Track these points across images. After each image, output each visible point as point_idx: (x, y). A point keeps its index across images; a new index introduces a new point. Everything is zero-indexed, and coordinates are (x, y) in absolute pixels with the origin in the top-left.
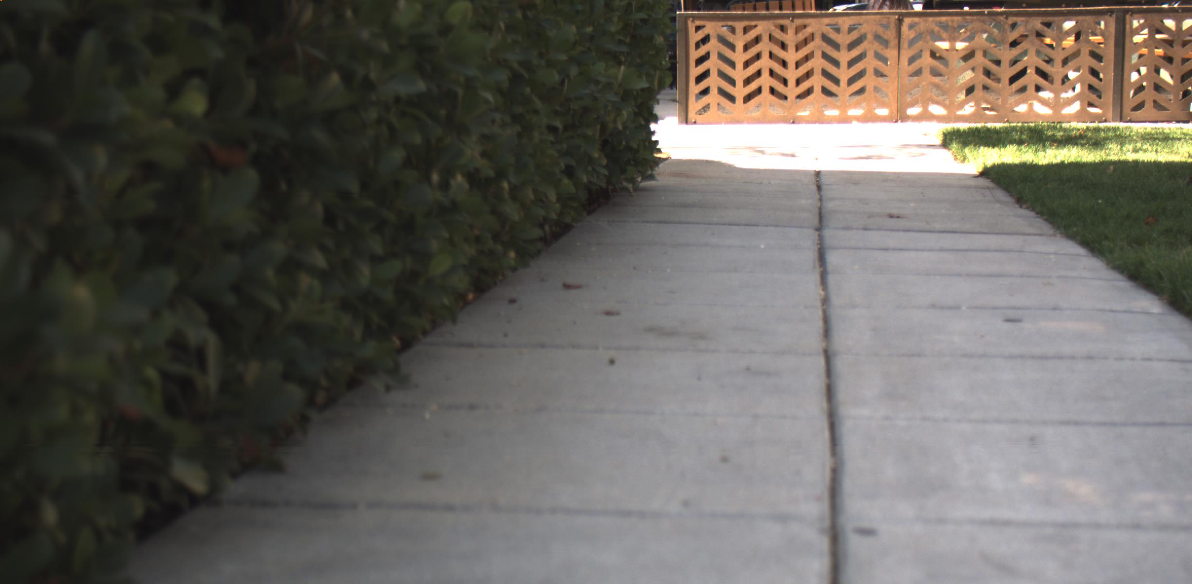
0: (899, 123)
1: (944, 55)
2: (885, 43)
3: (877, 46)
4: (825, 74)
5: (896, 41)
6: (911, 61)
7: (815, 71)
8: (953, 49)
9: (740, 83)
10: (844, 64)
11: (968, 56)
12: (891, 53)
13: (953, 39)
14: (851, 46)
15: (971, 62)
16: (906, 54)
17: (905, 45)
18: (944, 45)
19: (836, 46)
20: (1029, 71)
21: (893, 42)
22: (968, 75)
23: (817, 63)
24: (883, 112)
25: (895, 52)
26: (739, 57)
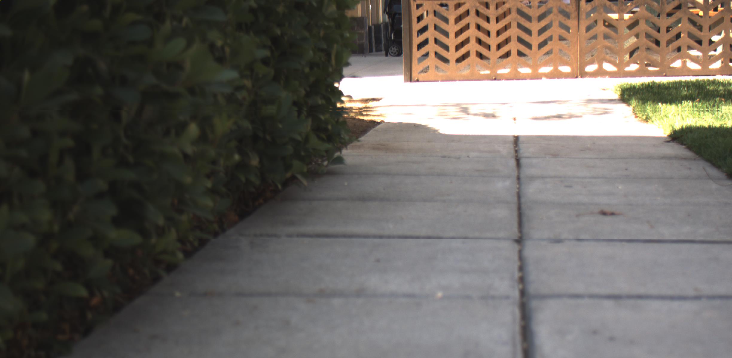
0: (579, 79)
1: (614, 24)
2: (567, 15)
3: (561, 18)
4: (520, 40)
5: (576, 13)
6: (588, 29)
7: (512, 39)
8: (621, 18)
9: (452, 49)
10: (535, 32)
11: (633, 25)
12: (572, 23)
13: (621, 12)
14: (541, 18)
15: (636, 30)
16: (584, 24)
18: (615, 16)
19: (529, 18)
20: (682, 35)
21: (574, 15)
22: (633, 40)
23: (514, 32)
24: (566, 69)
25: (576, 22)
26: (452, 28)
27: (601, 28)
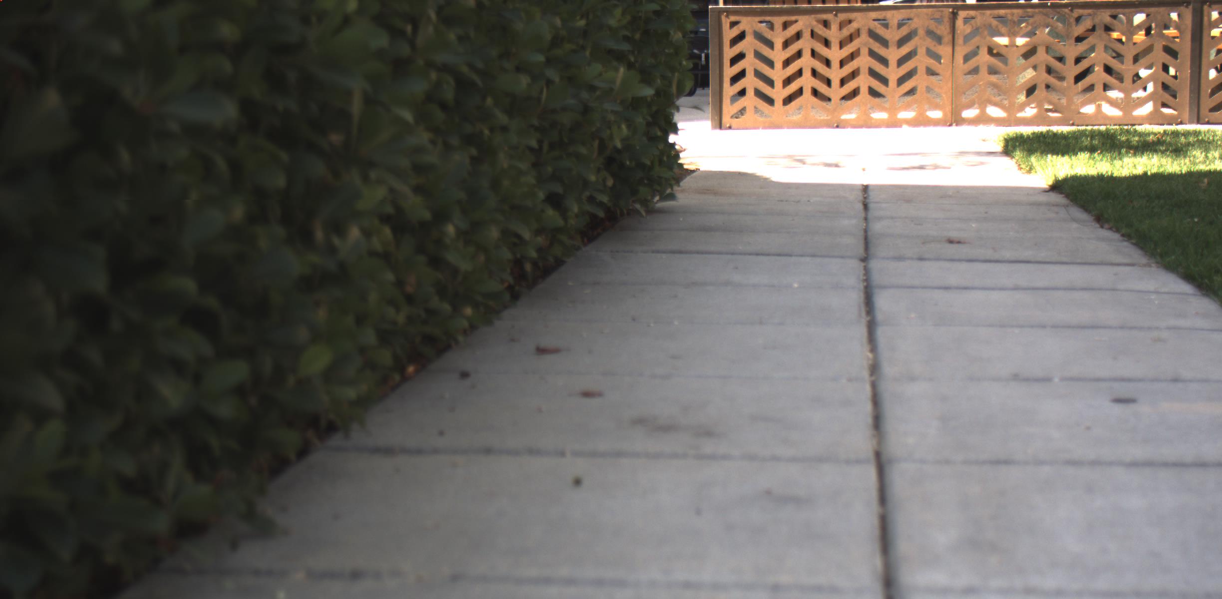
0: (954, 128)
1: (1003, 51)
2: (939, 39)
3: (929, 43)
4: (873, 73)
5: (950, 36)
6: (967, 58)
7: (862, 71)
8: (1013, 45)
9: (778, 84)
10: (893, 62)
11: (1030, 53)
12: (944, 50)
13: (1012, 35)
14: (901, 43)
15: (1033, 60)
16: (961, 52)
17: (960, 40)
18: (1003, 41)
19: (885, 43)
20: (1096, 69)
21: (947, 38)
22: (1030, 74)
23: (864, 62)
24: (936, 114)
25: (949, 49)
26: (778, 55)
27: (984, 58)
